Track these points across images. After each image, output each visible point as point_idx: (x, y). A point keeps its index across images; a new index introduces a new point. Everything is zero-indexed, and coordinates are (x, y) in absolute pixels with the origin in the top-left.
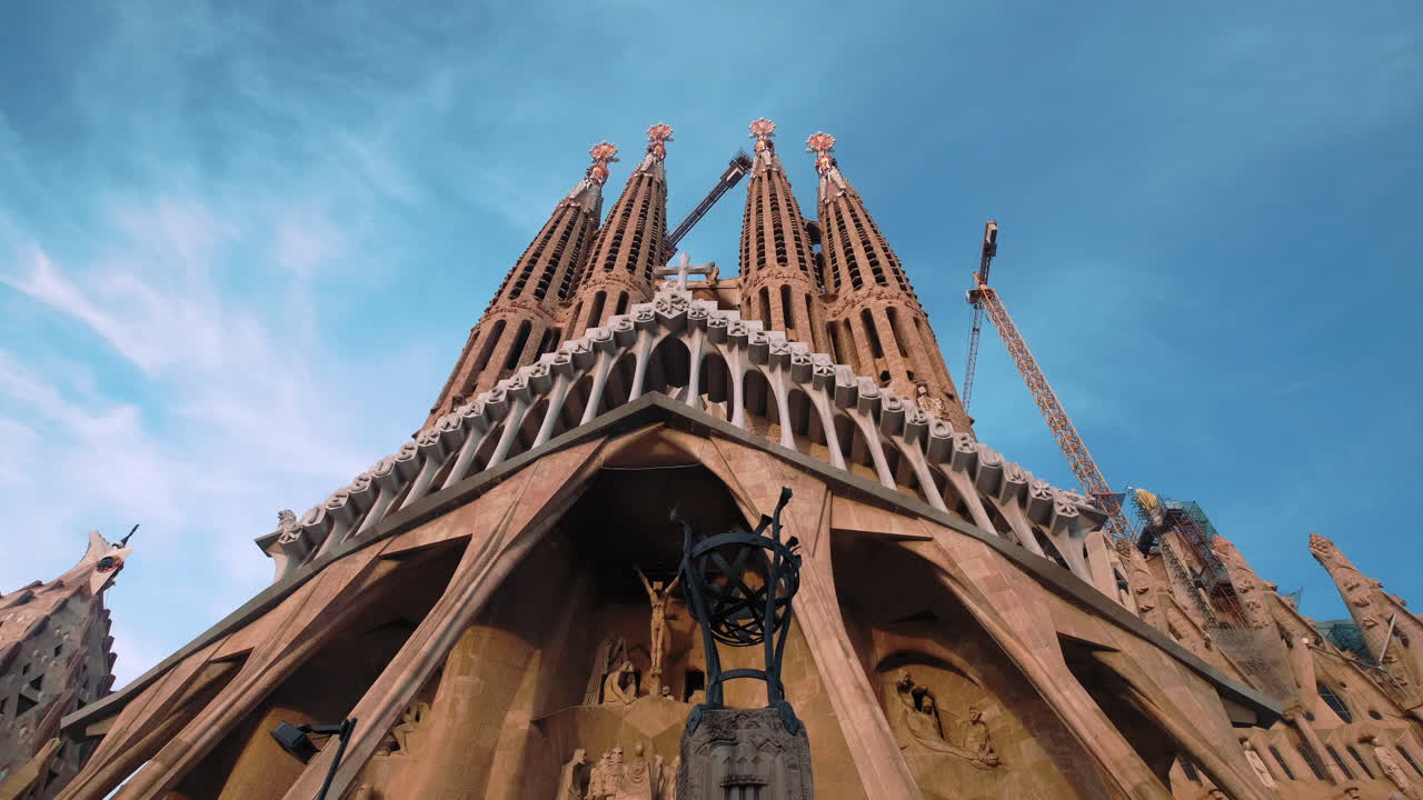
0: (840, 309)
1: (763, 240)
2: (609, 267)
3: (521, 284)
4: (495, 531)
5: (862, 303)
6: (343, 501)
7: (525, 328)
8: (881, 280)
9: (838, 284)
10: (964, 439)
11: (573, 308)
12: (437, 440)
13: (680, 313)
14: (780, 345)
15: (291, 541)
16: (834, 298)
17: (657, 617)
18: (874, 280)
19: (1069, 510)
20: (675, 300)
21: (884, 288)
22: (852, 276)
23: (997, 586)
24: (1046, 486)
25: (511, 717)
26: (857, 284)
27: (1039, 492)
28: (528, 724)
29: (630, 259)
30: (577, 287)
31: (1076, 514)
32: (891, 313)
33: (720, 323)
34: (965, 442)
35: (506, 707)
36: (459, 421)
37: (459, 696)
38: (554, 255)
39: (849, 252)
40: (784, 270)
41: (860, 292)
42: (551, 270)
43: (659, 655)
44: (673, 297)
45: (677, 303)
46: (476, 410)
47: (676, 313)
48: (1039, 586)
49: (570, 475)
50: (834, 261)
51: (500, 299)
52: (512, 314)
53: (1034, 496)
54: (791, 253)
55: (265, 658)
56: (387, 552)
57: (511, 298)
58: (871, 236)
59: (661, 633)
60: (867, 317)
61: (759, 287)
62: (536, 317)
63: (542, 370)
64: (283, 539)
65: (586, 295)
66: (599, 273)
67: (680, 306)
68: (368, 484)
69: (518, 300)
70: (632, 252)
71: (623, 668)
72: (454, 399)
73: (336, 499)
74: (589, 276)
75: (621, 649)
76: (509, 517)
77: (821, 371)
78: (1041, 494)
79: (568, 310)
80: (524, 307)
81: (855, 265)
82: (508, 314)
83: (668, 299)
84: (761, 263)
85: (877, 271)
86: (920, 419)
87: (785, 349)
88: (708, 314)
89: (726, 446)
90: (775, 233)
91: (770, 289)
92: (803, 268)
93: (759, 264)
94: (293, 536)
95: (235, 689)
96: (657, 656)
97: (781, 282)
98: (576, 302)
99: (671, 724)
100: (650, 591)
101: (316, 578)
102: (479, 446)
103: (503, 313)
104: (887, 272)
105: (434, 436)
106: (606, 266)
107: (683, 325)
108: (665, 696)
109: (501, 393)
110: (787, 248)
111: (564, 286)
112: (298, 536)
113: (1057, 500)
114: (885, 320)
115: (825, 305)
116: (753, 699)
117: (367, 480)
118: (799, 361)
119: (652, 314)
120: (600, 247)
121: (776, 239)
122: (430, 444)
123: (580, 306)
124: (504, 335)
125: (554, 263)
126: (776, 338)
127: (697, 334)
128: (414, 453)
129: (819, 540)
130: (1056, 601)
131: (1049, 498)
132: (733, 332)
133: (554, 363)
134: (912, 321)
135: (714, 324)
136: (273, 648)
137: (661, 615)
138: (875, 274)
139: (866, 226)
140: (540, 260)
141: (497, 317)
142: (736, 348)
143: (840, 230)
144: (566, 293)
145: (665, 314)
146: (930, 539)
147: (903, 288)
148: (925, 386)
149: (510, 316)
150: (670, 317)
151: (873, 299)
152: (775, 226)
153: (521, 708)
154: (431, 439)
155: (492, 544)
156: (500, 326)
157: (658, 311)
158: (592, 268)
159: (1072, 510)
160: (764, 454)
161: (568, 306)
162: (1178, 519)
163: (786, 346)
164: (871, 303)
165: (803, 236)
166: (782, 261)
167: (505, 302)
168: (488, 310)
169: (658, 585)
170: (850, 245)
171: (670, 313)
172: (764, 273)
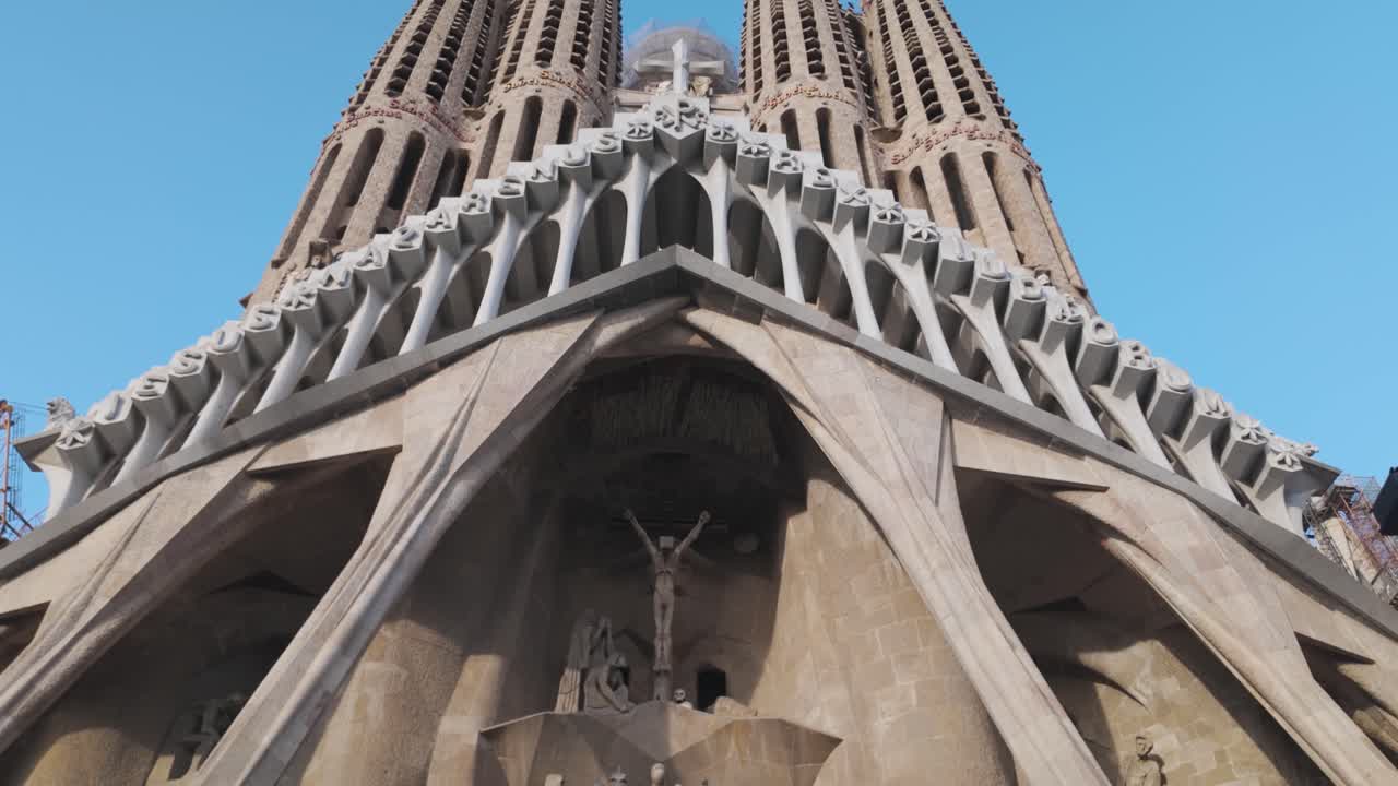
0: (906, 152)
1: (784, 36)
2: (544, 58)
3: (402, 75)
4: (442, 443)
5: (943, 144)
6: (161, 389)
7: (415, 147)
8: (972, 109)
9: (901, 114)
10: (1136, 349)
11: (486, 122)
12: (312, 301)
13: (694, 131)
14: (853, 191)
15: (77, 445)
16: (895, 134)
17: (664, 588)
18: (963, 109)
19: (1288, 461)
20: (685, 110)
21: (979, 123)
22: (926, 102)
23: (1207, 562)
24: (1257, 425)
25: (447, 725)
26: (935, 114)
27: (1245, 433)
28: (476, 735)
29: (576, 49)
30: (489, 88)
31: (1298, 468)
32: (989, 160)
33: (759, 152)
34: (1137, 353)
35: (440, 709)
36: (348, 274)
37: (368, 690)
38: (452, 32)
39: (919, 64)
40: (820, 84)
41: (939, 127)
42: (448, 55)
43: (668, 643)
44: (683, 105)
45: (689, 115)
46: (375, 258)
47: (687, 131)
48: (1262, 566)
49: (550, 365)
50: (895, 78)
51: (371, 94)
52: (393, 120)
53: (1239, 439)
54: (830, 61)
55: (75, 617)
56: (258, 466)
57: (390, 95)
58: (954, 41)
59: (670, 611)
60: (949, 165)
61: (781, 110)
62: (430, 129)
63: (479, 203)
64: (64, 441)
65: (507, 100)
66: (527, 66)
67: (693, 121)
68: (201, 364)
69: (402, 99)
70: (578, 38)
71: (612, 661)
72: (312, 246)
73: (149, 383)
74: (511, 71)
75: (604, 634)
76: (462, 422)
77: (919, 235)
78: (1248, 437)
79: (477, 124)
80: (412, 111)
81: (930, 85)
82: (386, 119)
83: (675, 109)
84: (783, 73)
85: (966, 96)
86: (1069, 316)
87: (861, 198)
88: (738, 135)
89: (788, 335)
90: (805, 25)
91: (799, 115)
92: (848, 84)
93: (778, 74)
94: (80, 437)
95: (33, 662)
96: (663, 647)
97: (818, 104)
98: (491, 111)
99: (690, 743)
100: (653, 550)
101: (144, 501)
102: (380, 318)
103: (379, 118)
104: (981, 98)
105: (308, 296)
106: (538, 57)
107: (697, 151)
108: (679, 702)
109: (414, 236)
110: (823, 50)
111: (469, 83)
112: (88, 438)
113: (1272, 445)
114: (982, 170)
115: (881, 144)
116: (808, 711)
117: (199, 357)
118: (884, 217)
119: (650, 129)
120: (525, 25)
121: (806, 36)
122: (303, 308)
123: (499, 120)
124: (382, 154)
125: (453, 44)
126: (846, 181)
127: (719, 167)
128: (275, 320)
129: (943, 482)
130: (1285, 587)
131: (1261, 442)
132: (780, 166)
133: (498, 195)
134: (1022, 177)
135: (749, 152)
136: (87, 603)
137: (670, 585)
138: (963, 100)
139: (944, 23)
140: (431, 38)
141: (370, 123)
142: (782, 192)
143: (903, 28)
144: (475, 94)
145: (671, 131)
146: (1103, 489)
147: (1006, 124)
148: (1048, 273)
149: (390, 125)
150: (679, 136)
151: (962, 139)
152: (803, 15)
153: (464, 713)
154: (303, 299)
155: (440, 460)
156: (375, 140)
157: (659, 125)
158: (515, 59)
159: (1293, 461)
160: (847, 349)
161: (479, 116)
162: (1348, 500)
163: (862, 193)
164: (958, 145)
165: (846, 33)
166: (817, 69)
167: (378, 97)
168: (352, 110)
169: (666, 541)
170: (920, 52)
171: (678, 129)
172: (788, 87)
